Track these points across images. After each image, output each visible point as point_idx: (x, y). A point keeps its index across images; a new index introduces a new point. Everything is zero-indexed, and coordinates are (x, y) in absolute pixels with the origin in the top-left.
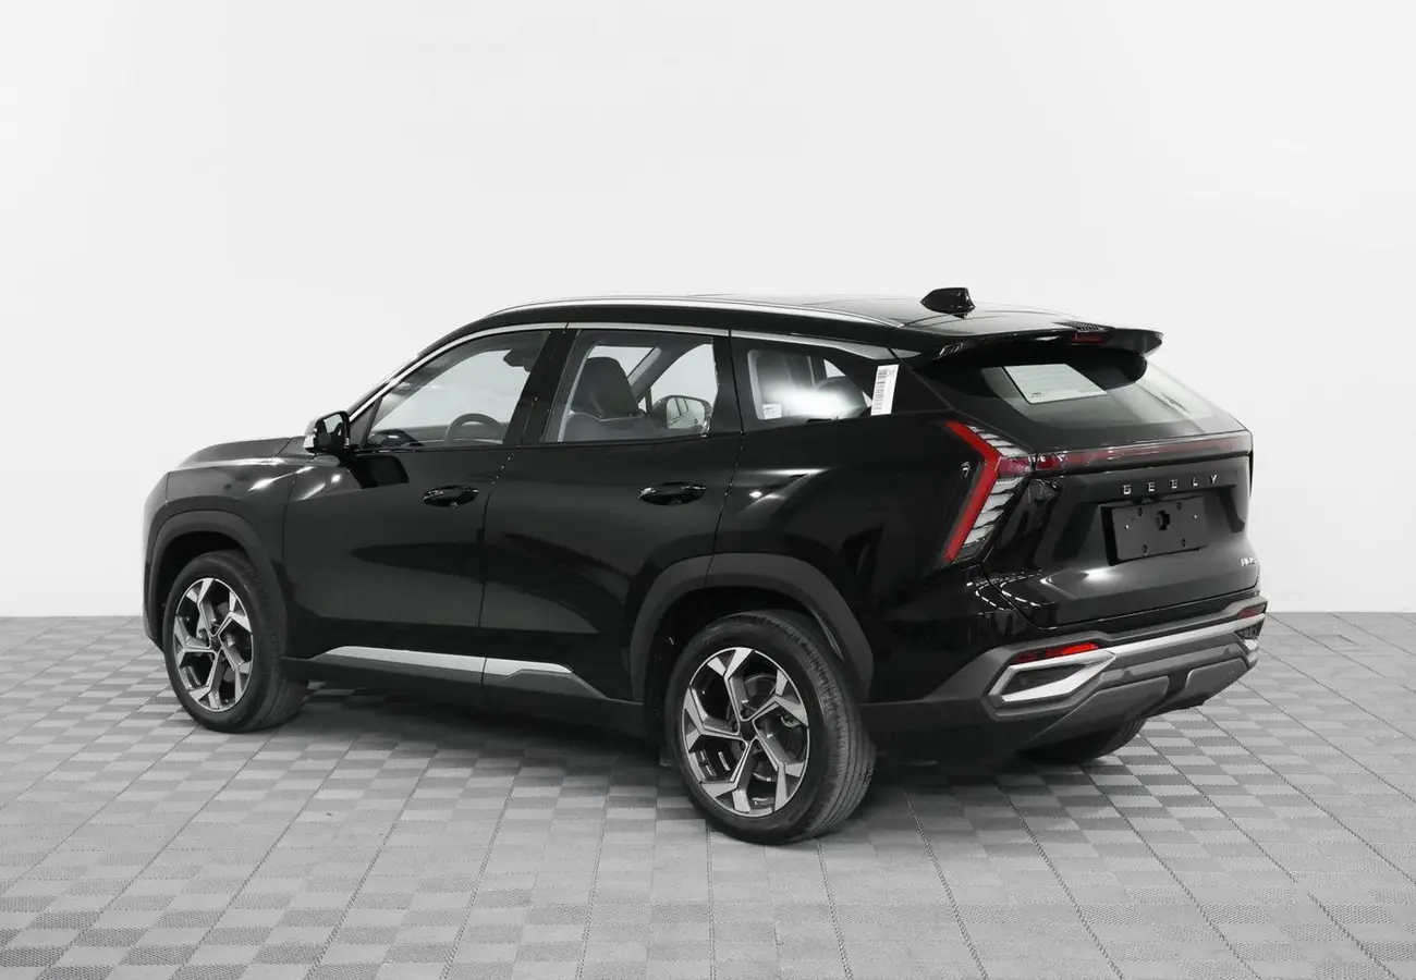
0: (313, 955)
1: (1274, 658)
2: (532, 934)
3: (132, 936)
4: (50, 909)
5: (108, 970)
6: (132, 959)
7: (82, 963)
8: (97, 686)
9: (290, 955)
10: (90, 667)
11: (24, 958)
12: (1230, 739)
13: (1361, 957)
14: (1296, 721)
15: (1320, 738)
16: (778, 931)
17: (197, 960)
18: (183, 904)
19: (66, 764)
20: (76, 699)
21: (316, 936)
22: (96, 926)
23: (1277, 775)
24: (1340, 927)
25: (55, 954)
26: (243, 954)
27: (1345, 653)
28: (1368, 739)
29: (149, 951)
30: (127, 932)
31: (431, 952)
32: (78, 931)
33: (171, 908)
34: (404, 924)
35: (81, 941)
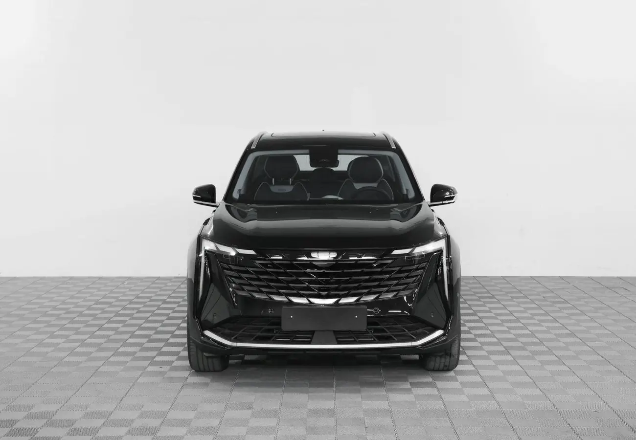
0: (152, 432)
2: (254, 423)
3: (71, 423)
4: (33, 410)
6: (70, 434)
8: (55, 308)
9: (143, 431)
10: (52, 300)
12: (572, 334)
14: (602, 327)
15: (613, 334)
16: (366, 421)
17: (101, 434)
18: (94, 408)
19: (41, 344)
20: (45, 314)
21: (153, 423)
22: (54, 418)
23: (594, 351)
24: (623, 421)
25: (36, 431)
26: (122, 431)
27: (626, 296)
29: (79, 430)
30: (68, 421)
31: (208, 430)
32: (46, 420)
33: (89, 410)
34: (195, 418)
35: (47, 425)
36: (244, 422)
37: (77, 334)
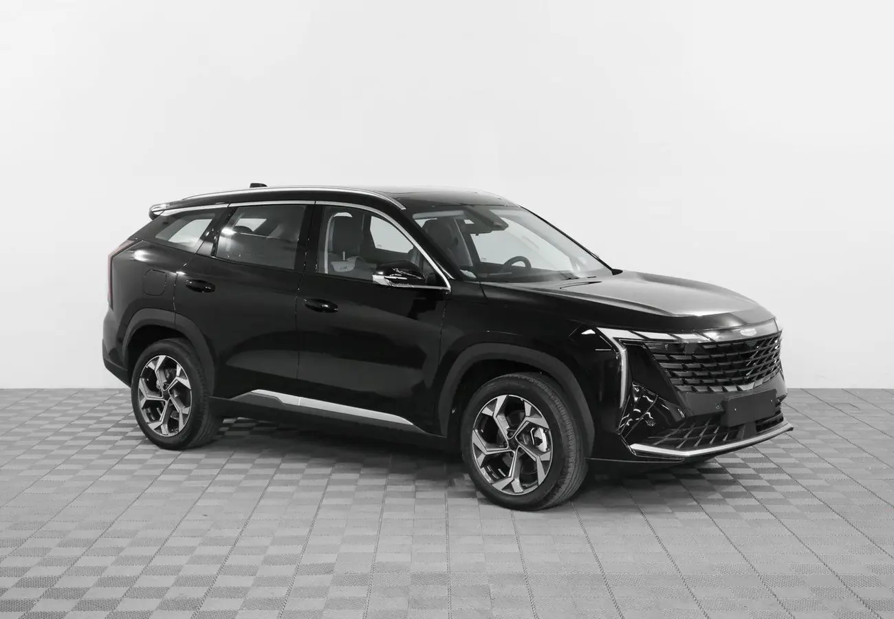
0: (193, 605)
1: (807, 417)
2: (335, 593)
3: (80, 592)
4: (27, 575)
5: (65, 614)
6: (79, 608)
7: (48, 609)
8: (57, 433)
9: (180, 605)
11: (10, 606)
12: (779, 469)
13: (863, 608)
14: (821, 458)
15: (836, 469)
16: (491, 591)
17: (120, 608)
18: (112, 571)
19: (37, 482)
20: (43, 441)
21: (197, 592)
22: (56, 586)
23: (809, 492)
24: (849, 589)
25: (29, 604)
26: (151, 604)
27: (854, 415)
28: (867, 469)
29: (91, 602)
30: (76, 590)
31: (270, 603)
32: (45, 589)
33: (105, 575)
34: (253, 585)
35: (47, 595)
36: (321, 592)
37: (88, 468)
